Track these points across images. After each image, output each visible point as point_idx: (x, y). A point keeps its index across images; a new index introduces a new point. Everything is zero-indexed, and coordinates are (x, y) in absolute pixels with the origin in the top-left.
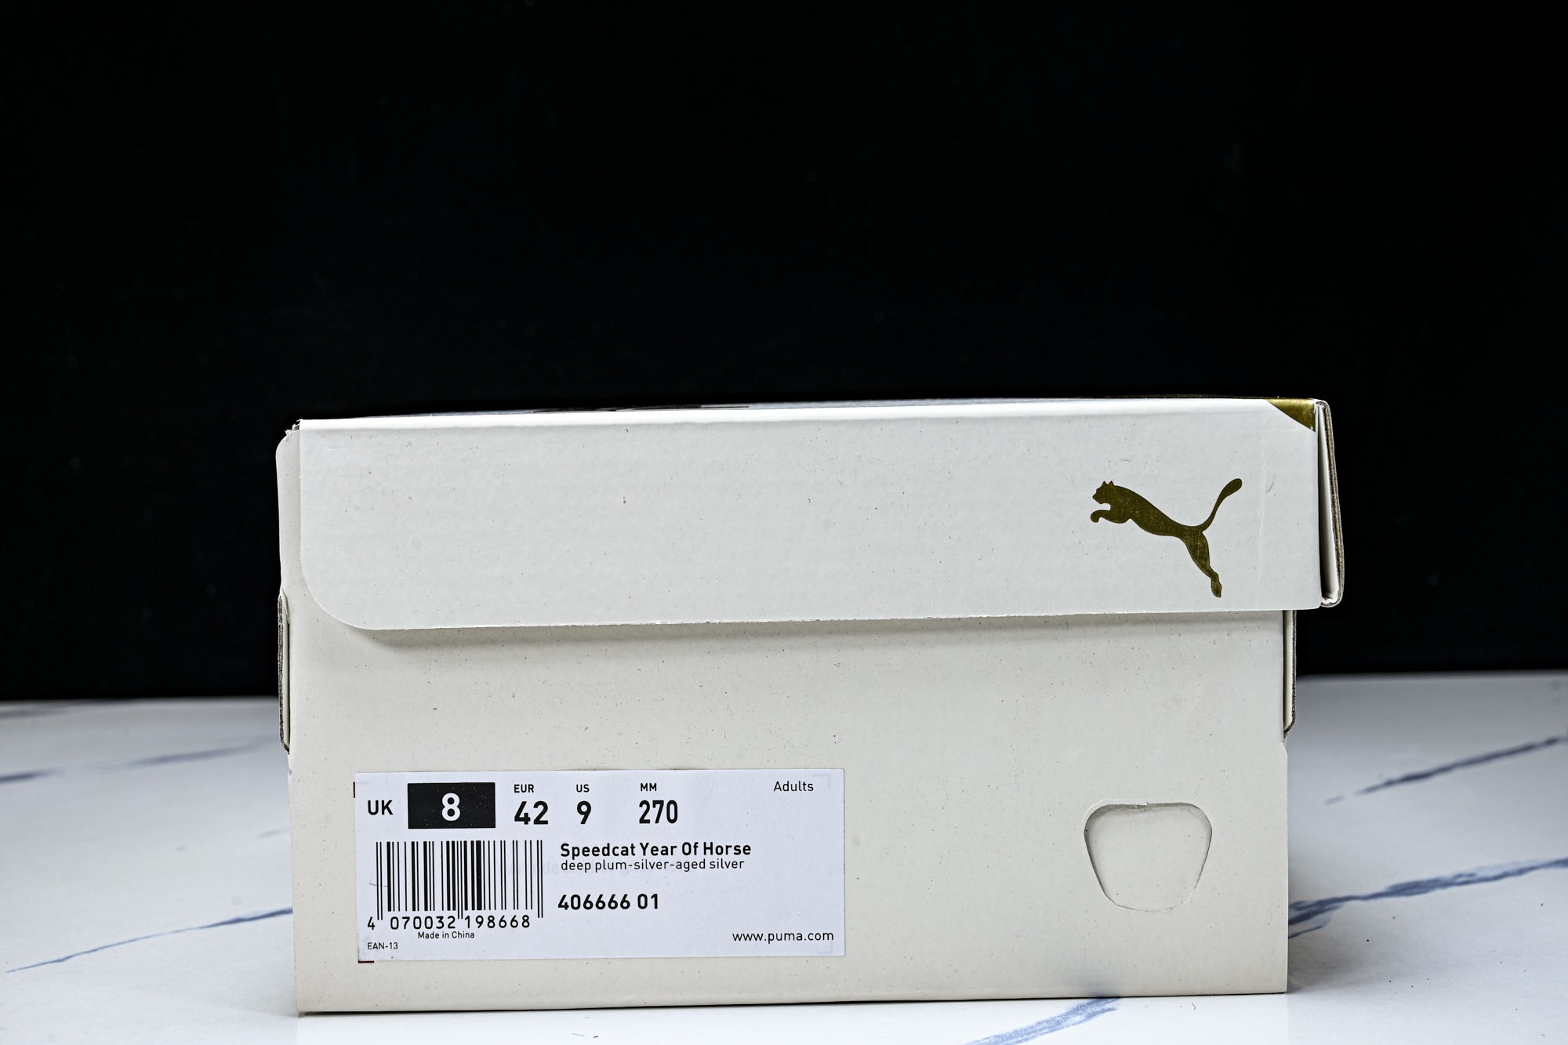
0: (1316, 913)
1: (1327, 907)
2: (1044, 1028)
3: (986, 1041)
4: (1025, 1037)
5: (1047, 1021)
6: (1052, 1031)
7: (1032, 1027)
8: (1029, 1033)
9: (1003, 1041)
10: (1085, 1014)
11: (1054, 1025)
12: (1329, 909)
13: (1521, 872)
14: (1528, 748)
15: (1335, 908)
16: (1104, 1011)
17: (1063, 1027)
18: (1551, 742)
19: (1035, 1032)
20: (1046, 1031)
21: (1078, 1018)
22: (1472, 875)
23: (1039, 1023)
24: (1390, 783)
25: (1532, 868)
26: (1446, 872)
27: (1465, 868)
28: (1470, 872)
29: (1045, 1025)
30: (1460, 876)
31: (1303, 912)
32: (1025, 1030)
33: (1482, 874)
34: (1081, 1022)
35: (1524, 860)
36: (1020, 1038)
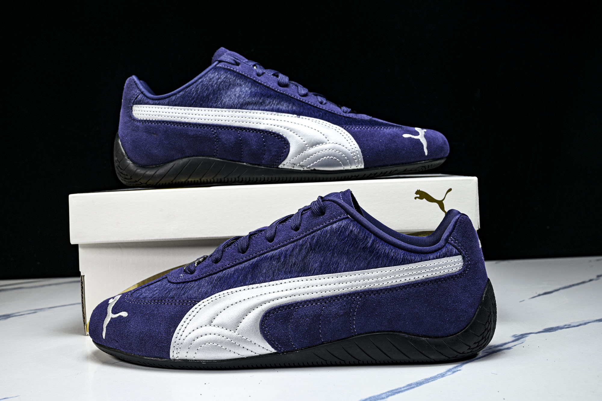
0: (521, 338)
1: (524, 336)
2: (439, 376)
3: (422, 381)
4: (434, 379)
5: (440, 374)
6: (442, 377)
7: (436, 376)
8: (435, 378)
9: (427, 380)
10: (452, 372)
11: (443, 375)
12: (525, 337)
13: (585, 324)
14: (583, 283)
15: (527, 336)
16: (457, 371)
17: (446, 376)
18: (591, 280)
19: (437, 377)
20: (440, 377)
21: (450, 373)
22: (569, 325)
23: (438, 375)
24: (539, 295)
25: (589, 323)
26: (561, 324)
27: (567, 323)
28: (569, 324)
29: (440, 375)
30: (566, 325)
31: (517, 338)
32: (434, 377)
33: (573, 325)
34: (451, 374)
35: (586, 320)
36: (432, 380)
